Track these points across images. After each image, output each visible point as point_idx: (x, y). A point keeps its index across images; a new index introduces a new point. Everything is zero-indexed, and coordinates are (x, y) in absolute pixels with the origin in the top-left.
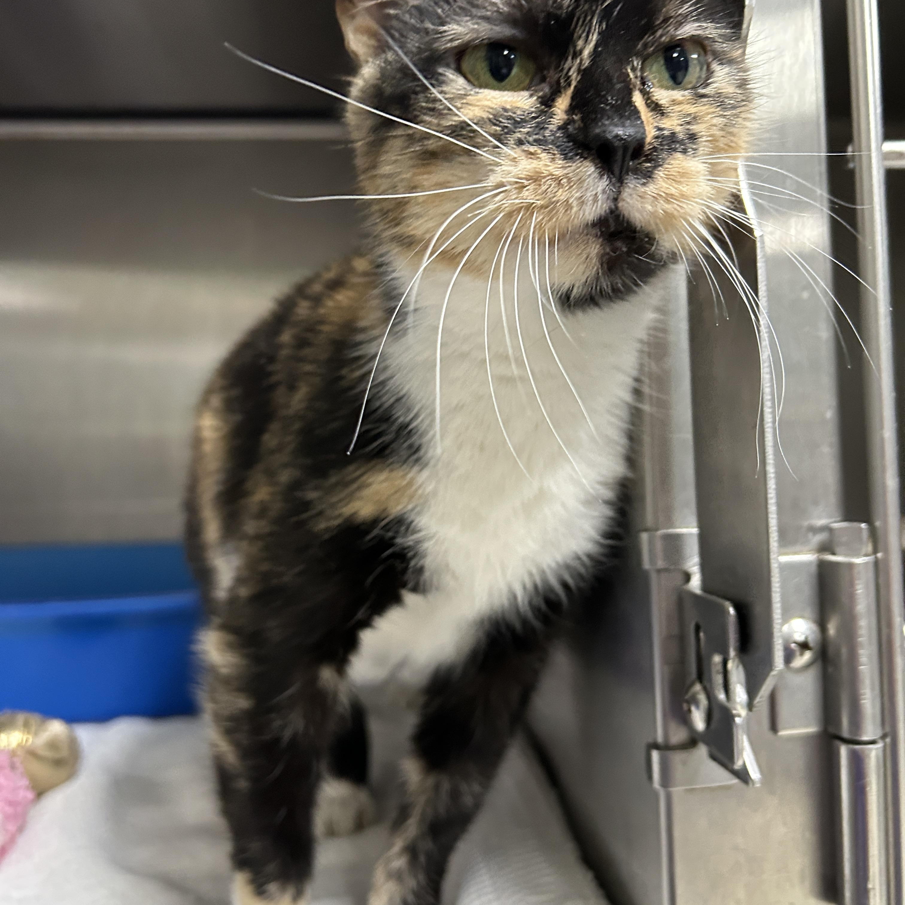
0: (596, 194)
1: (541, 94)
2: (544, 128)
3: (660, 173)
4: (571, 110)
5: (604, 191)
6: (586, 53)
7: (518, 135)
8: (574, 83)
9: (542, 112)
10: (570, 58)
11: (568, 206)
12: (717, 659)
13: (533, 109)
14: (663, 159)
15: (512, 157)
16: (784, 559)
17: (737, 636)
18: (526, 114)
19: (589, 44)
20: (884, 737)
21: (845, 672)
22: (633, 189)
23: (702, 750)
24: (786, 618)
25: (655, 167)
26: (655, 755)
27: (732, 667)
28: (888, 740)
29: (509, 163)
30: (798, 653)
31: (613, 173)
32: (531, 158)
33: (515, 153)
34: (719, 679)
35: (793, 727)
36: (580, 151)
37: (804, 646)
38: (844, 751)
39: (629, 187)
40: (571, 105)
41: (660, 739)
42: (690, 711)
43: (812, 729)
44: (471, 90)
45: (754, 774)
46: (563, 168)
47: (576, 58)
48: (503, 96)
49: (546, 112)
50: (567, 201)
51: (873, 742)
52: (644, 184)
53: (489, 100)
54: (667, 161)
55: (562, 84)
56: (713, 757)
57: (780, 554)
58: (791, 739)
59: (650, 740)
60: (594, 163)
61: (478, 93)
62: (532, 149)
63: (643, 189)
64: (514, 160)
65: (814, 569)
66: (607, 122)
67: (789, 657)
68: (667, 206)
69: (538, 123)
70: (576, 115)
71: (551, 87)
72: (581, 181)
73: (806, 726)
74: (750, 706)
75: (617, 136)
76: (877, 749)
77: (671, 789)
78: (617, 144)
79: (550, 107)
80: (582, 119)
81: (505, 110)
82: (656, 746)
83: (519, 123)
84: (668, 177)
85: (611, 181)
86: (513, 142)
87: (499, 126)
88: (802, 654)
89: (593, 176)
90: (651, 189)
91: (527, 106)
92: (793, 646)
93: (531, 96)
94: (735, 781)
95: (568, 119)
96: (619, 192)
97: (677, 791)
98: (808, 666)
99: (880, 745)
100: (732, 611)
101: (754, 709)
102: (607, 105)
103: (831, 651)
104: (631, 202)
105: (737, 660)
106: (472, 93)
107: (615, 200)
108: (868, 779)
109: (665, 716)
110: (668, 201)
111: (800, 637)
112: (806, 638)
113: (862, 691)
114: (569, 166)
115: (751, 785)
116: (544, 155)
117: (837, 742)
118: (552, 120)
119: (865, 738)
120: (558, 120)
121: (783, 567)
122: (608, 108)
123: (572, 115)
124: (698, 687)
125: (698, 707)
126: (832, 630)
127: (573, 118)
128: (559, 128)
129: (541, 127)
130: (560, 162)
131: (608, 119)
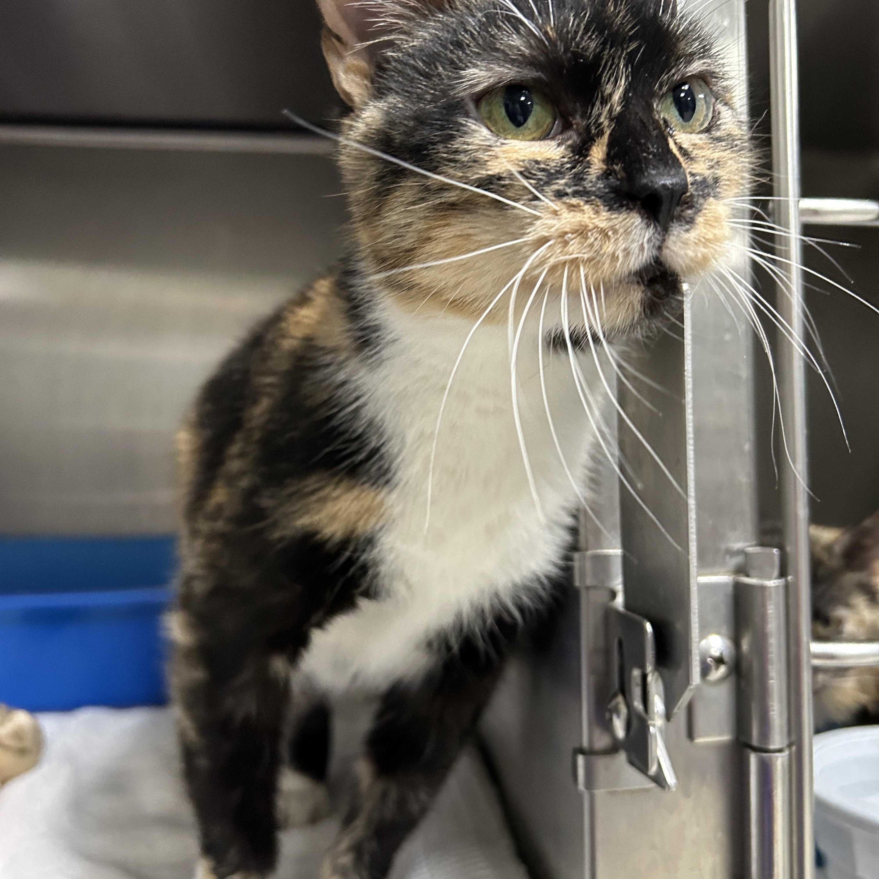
0: (642, 244)
1: (570, 142)
2: (582, 179)
3: (700, 219)
4: (609, 159)
5: (649, 241)
6: (616, 97)
7: (555, 187)
8: (608, 132)
9: (578, 162)
10: (598, 103)
11: (614, 258)
12: (636, 673)
13: (566, 160)
14: (701, 205)
15: (552, 209)
16: (704, 579)
17: (653, 652)
18: (559, 165)
19: (619, 88)
20: (790, 746)
21: (756, 685)
22: (678, 236)
23: (622, 757)
24: (703, 635)
25: (696, 213)
26: (581, 760)
27: (652, 680)
28: (794, 748)
29: (549, 216)
30: (713, 668)
31: (658, 222)
32: (574, 211)
33: (556, 205)
34: (637, 691)
35: (707, 735)
36: (625, 202)
37: (719, 661)
38: (753, 759)
39: (673, 235)
40: (608, 154)
41: (585, 743)
42: (611, 720)
43: (725, 737)
44: (497, 141)
45: (670, 778)
46: (610, 219)
47: (606, 104)
48: (530, 147)
49: (582, 161)
50: (613, 254)
51: (780, 751)
52: (687, 231)
53: (516, 152)
54: (705, 207)
55: (593, 131)
56: (631, 763)
57: (699, 575)
58: (707, 746)
59: (577, 746)
60: (640, 214)
61: (504, 144)
62: (574, 201)
63: (686, 236)
64: (555, 213)
65: (730, 589)
66: (653, 172)
67: (705, 671)
68: (705, 251)
69: (576, 174)
70: (617, 165)
71: (579, 134)
72: (627, 232)
73: (720, 734)
74: (668, 716)
75: (664, 185)
76: (783, 757)
77: (593, 791)
78: (664, 193)
79: (586, 156)
80: (624, 169)
81: (537, 162)
82: (581, 751)
83: (552, 174)
84: (707, 223)
85: (656, 230)
86: (551, 194)
87: (534, 179)
88: (717, 668)
89: (639, 227)
90: (692, 235)
91: (557, 155)
92: (709, 660)
93: (559, 145)
94: (653, 785)
95: (608, 169)
96: (664, 240)
97: (600, 793)
98: (722, 679)
99: (786, 753)
100: (649, 627)
101: (672, 720)
102: (649, 154)
103: (744, 665)
104: (675, 249)
105: (656, 674)
106: (498, 144)
107: (660, 248)
108: (775, 785)
109: (590, 725)
110: (705, 246)
111: (716, 653)
112: (721, 654)
113: (771, 703)
114: (615, 218)
115: (667, 790)
116: (586, 207)
117: (749, 751)
118: (590, 170)
119: (772, 747)
120: (596, 170)
121: (702, 587)
122: (651, 157)
123: (612, 165)
124: (620, 699)
125: (619, 716)
126: (745, 646)
127: (614, 169)
128: (598, 178)
129: (579, 179)
130: (604, 214)
131: (653, 169)
